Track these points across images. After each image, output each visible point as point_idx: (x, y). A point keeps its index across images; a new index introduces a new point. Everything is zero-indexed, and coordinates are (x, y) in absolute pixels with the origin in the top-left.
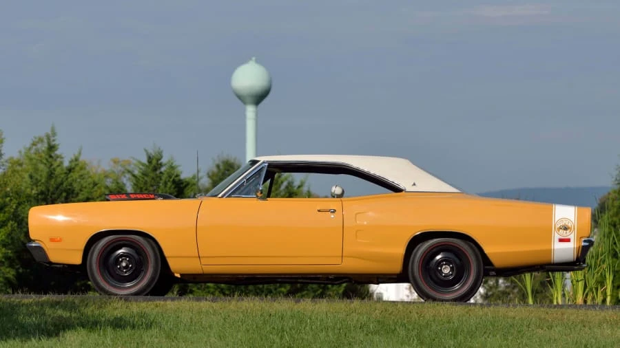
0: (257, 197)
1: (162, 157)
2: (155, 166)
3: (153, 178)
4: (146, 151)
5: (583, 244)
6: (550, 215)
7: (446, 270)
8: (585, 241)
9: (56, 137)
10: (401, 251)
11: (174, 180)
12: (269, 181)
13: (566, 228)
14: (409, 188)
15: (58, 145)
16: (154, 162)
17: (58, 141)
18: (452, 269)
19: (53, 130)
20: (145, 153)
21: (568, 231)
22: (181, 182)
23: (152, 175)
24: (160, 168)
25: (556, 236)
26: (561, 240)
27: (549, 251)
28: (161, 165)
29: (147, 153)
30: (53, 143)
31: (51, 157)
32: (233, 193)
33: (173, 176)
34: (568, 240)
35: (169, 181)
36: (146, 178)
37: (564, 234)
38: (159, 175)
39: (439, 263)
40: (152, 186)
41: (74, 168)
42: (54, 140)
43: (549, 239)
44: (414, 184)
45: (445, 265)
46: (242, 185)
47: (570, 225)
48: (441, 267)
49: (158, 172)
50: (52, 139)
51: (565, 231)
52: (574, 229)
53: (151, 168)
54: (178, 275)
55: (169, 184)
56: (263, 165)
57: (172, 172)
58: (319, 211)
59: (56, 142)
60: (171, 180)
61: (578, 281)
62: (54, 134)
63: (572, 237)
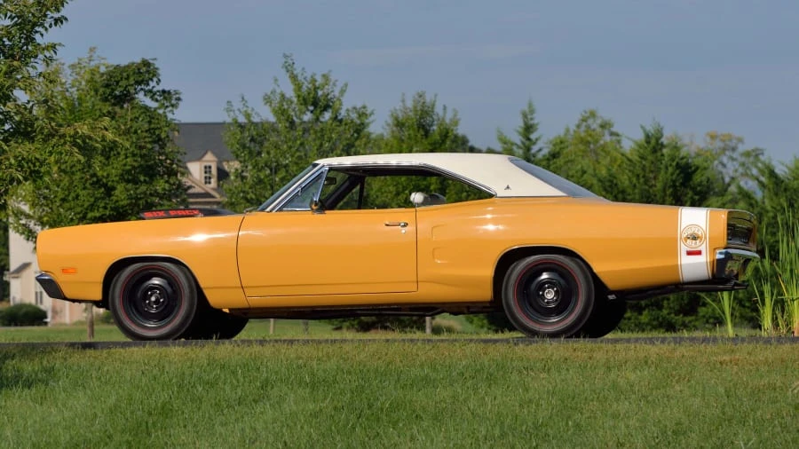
0: (312, 209)
1: (662, 135)
2: (654, 147)
3: (652, 163)
4: (642, 127)
5: (719, 256)
6: (675, 222)
7: (550, 295)
8: (721, 253)
9: (535, 115)
10: (488, 272)
11: (678, 163)
12: (358, 187)
13: (695, 238)
14: (500, 192)
15: (537, 124)
16: (653, 141)
17: (537, 119)
18: (556, 292)
19: (530, 105)
20: (641, 131)
21: (698, 241)
22: (688, 166)
23: (650, 158)
24: (661, 149)
25: (683, 248)
26: (689, 253)
27: (676, 268)
28: (663, 146)
29: (645, 131)
30: (531, 122)
31: (529, 139)
32: (284, 206)
33: (677, 160)
34: (699, 253)
35: (671, 165)
36: (644, 163)
37: (693, 245)
38: (659, 157)
39: (542, 286)
40: (652, 172)
41: (559, 153)
42: (532, 119)
43: (674, 252)
44: (508, 187)
45: (548, 288)
46: (296, 195)
47: (700, 233)
48: (544, 291)
49: (659, 154)
50: (529, 117)
51: (694, 241)
52: (706, 238)
53: (649, 149)
54: (227, 311)
55: (670, 170)
56: (323, 170)
57: (677, 154)
58: (387, 225)
59: (535, 121)
60: (674, 164)
61: (793, 300)
62: (532, 112)
63: (703, 248)
